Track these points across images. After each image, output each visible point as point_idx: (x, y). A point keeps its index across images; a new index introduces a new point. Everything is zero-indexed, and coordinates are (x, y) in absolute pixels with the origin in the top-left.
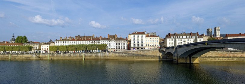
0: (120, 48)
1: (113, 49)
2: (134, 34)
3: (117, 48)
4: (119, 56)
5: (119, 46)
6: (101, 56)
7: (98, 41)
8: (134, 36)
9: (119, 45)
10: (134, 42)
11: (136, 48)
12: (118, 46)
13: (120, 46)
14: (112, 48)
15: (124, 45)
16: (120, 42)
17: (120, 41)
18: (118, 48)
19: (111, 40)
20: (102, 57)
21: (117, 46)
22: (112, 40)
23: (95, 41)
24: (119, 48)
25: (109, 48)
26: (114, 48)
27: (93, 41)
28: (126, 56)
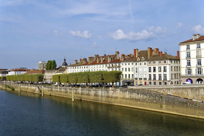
0: (157, 78)
1: (143, 80)
2: (188, 42)
3: (150, 79)
4: (132, 99)
5: (154, 73)
6: (102, 96)
7: (117, 64)
8: (188, 48)
9: (155, 70)
10: (189, 64)
11: (194, 80)
12: (152, 73)
13: (157, 73)
14: (141, 79)
15: (165, 71)
16: (157, 65)
17: (157, 62)
18: (152, 78)
19: (138, 62)
20: (103, 98)
21: (150, 73)
22: (141, 61)
23: (114, 65)
24: (155, 79)
25: (136, 79)
26: (145, 79)
27: (111, 65)
28: (144, 100)
